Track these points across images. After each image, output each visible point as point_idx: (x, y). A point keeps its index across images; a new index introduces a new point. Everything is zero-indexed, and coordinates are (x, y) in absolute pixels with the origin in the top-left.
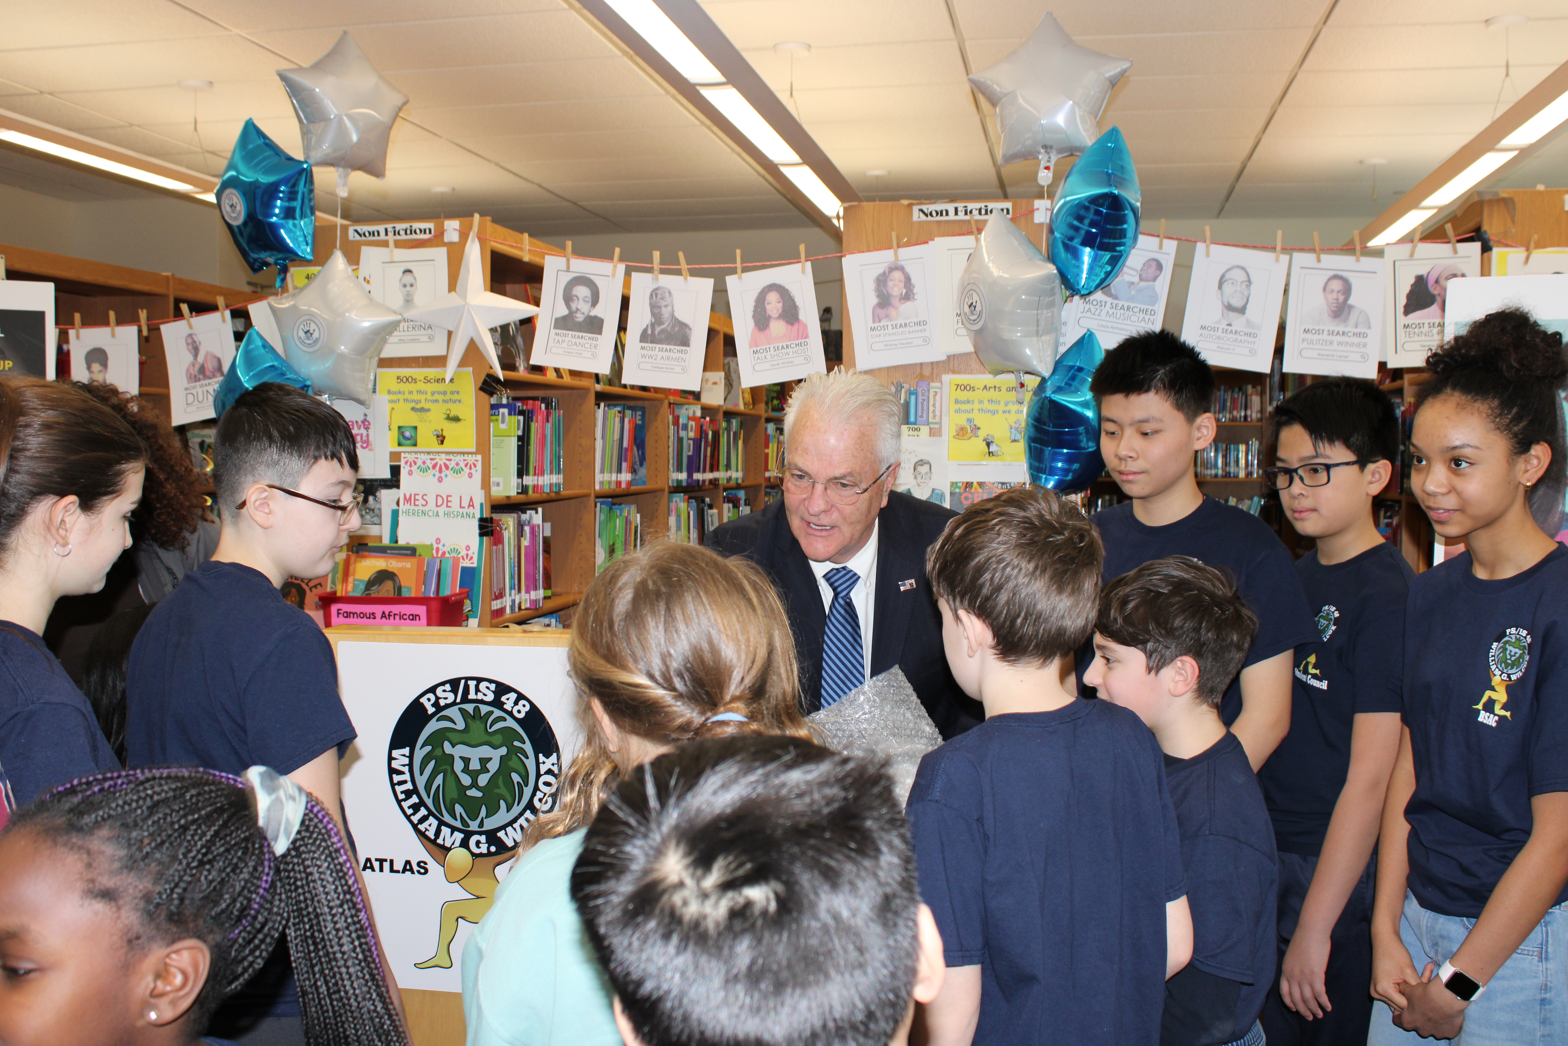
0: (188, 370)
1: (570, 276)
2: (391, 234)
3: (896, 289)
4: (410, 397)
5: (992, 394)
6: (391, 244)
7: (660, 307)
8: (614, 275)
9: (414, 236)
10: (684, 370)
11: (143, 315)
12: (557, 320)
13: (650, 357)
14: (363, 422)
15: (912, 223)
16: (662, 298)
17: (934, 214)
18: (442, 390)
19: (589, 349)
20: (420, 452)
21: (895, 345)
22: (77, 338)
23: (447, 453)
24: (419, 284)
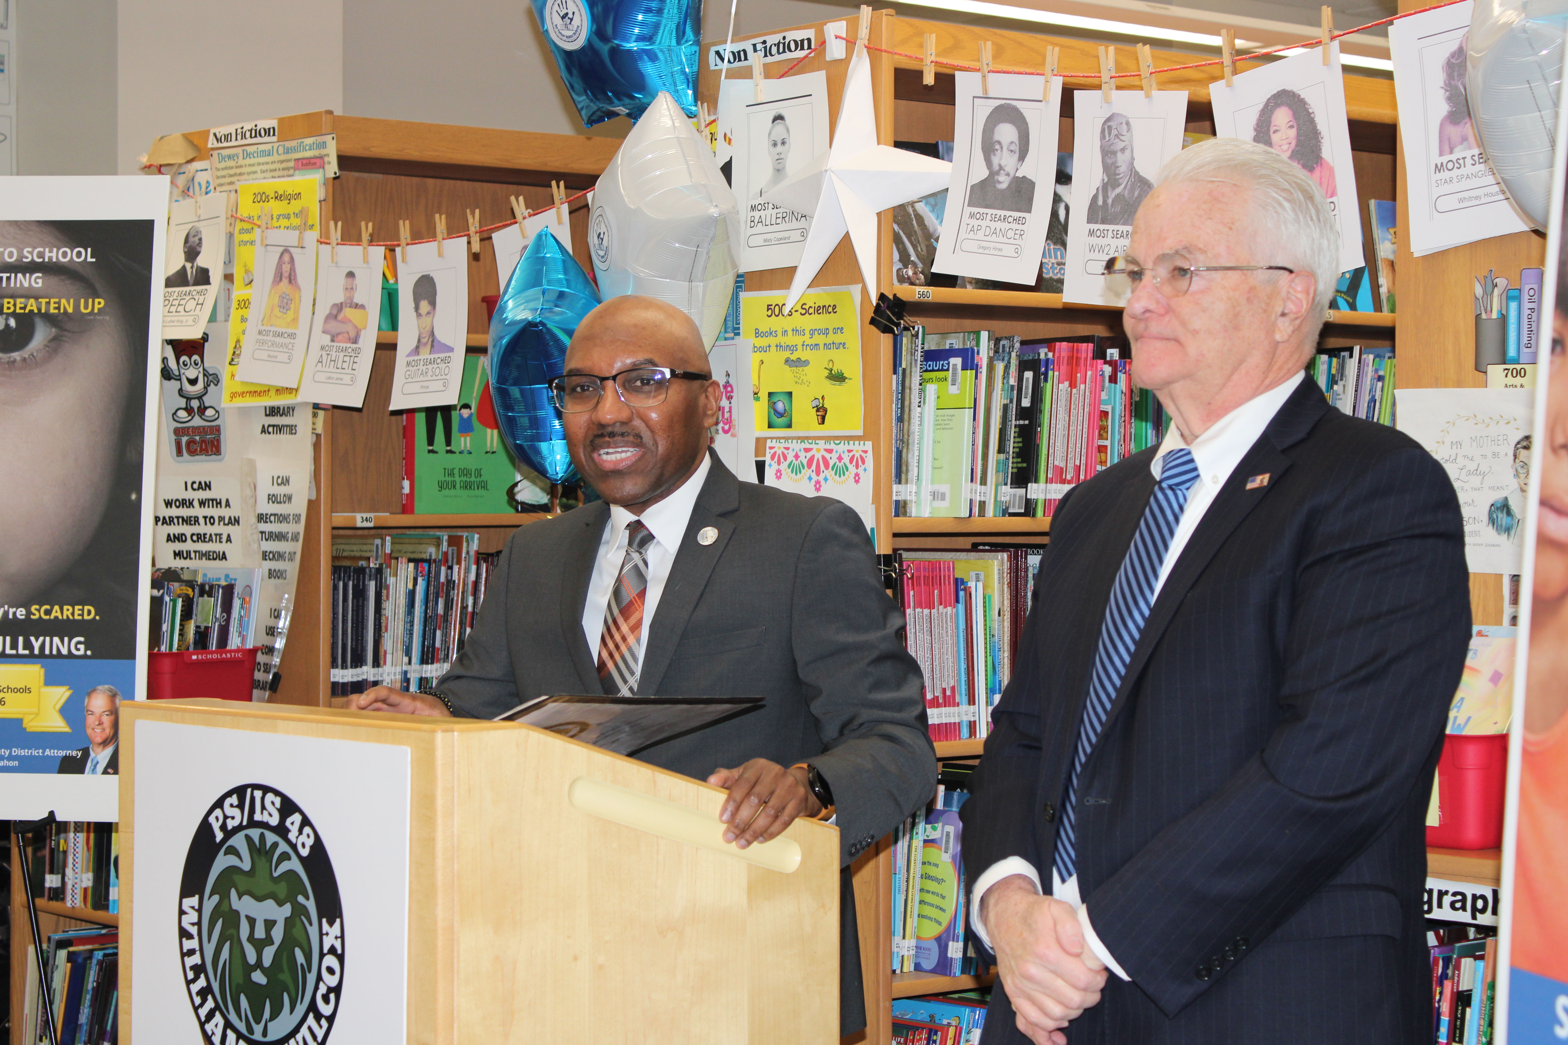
1: (990, 106)
2: (760, 54)
4: (783, 341)
6: (758, 71)
7: (1114, 153)
8: (1047, 99)
11: (474, 218)
12: (972, 187)
13: (1101, 249)
16: (1117, 136)
18: (822, 326)
19: (1012, 241)
20: (793, 438)
21: (1476, 198)
22: (403, 261)
23: (828, 439)
24: (792, 140)
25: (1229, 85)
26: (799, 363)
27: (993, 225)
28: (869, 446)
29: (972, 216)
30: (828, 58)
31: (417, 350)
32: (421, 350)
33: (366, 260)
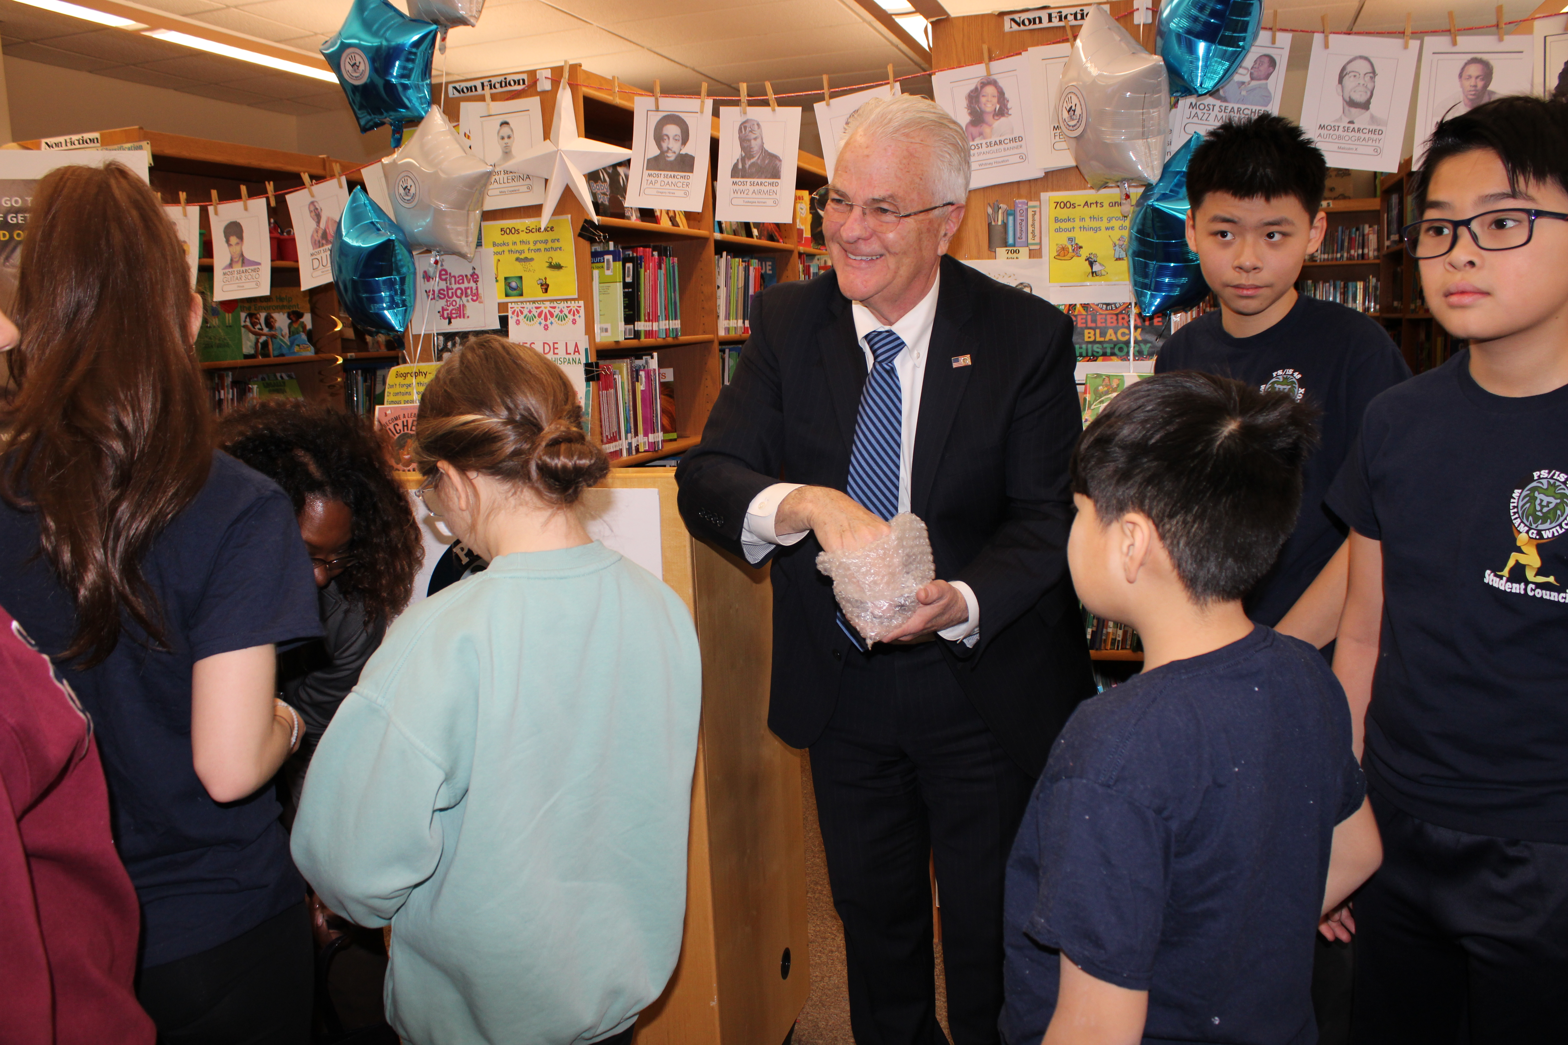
0: (312, 236)
1: (661, 115)
2: (487, 88)
3: (989, 105)
4: (514, 248)
5: (1094, 211)
6: (488, 97)
7: (749, 141)
8: (702, 112)
9: (509, 88)
10: (776, 203)
11: (270, 187)
12: (649, 160)
13: (742, 192)
14: (472, 276)
15: (1004, 34)
16: (751, 131)
17: (1027, 22)
18: (543, 239)
19: (681, 188)
20: (526, 302)
21: (990, 164)
22: (216, 213)
23: (552, 301)
24: (517, 135)
25: (828, 105)
26: (526, 260)
27: (666, 180)
28: (581, 303)
29: (649, 175)
30: (539, 89)
31: (231, 265)
32: (234, 265)
33: (185, 215)
